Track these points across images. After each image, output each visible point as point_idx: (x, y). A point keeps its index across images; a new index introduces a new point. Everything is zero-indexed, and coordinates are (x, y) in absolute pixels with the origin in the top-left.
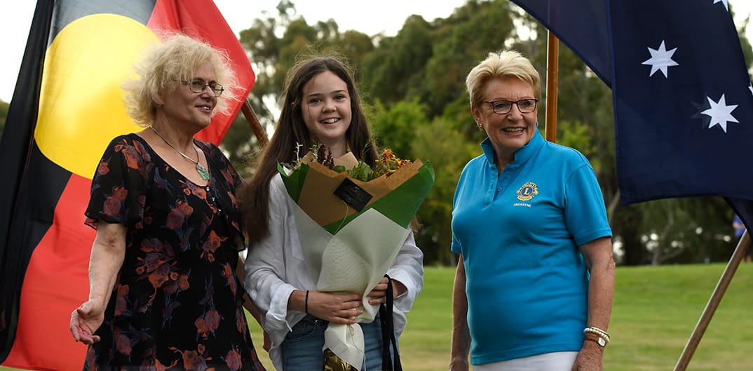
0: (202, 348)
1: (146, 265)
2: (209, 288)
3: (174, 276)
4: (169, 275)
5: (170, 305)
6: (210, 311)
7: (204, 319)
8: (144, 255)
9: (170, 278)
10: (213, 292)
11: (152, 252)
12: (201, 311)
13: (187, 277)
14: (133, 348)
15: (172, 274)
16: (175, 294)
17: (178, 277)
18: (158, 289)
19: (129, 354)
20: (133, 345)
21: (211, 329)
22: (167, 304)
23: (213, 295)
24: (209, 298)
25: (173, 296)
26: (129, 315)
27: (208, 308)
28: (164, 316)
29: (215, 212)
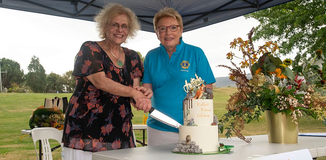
0: (101, 139)
1: (89, 96)
2: (111, 114)
3: (97, 105)
4: (95, 105)
5: (93, 118)
6: (108, 124)
7: (105, 127)
8: (89, 91)
9: (95, 106)
10: (112, 116)
11: (93, 91)
12: (105, 123)
13: (102, 108)
14: (71, 131)
15: (97, 104)
16: (96, 113)
17: (99, 106)
18: (89, 110)
19: (68, 133)
20: (71, 130)
21: (108, 132)
22: (91, 117)
23: (112, 117)
24: (109, 119)
25: (95, 114)
26: (74, 117)
27: (108, 123)
28: (89, 122)
29: (121, 80)
